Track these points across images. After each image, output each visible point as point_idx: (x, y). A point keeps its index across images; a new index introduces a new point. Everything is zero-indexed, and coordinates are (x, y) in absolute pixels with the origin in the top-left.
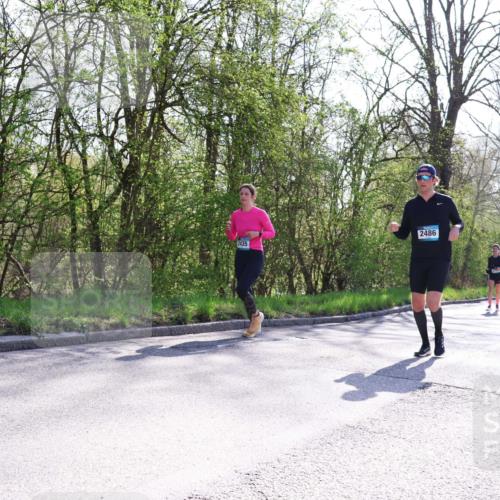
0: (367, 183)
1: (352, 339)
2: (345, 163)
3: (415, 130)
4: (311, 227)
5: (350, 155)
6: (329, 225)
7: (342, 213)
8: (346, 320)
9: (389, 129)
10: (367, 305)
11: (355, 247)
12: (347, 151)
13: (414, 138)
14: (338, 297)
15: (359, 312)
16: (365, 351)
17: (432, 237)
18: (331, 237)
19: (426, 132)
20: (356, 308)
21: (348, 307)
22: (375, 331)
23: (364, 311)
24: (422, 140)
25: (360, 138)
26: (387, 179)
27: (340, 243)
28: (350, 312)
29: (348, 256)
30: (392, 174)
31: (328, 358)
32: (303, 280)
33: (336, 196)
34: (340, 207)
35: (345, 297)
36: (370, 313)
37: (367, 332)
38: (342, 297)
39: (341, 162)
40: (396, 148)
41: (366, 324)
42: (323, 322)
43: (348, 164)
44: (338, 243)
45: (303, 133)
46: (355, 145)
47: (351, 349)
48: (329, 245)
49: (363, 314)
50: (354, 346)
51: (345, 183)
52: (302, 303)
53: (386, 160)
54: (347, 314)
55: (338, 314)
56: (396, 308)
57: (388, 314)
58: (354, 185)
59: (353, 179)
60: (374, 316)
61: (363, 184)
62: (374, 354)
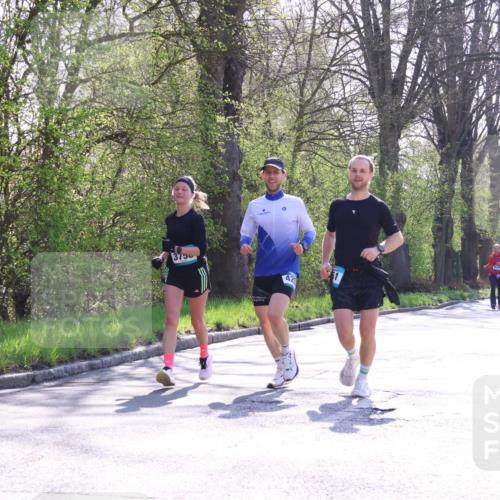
0: (71, 88)
1: (43, 422)
7: (19, 152)
11: (48, 225)
12: (24, 16)
14: (15, 334)
15: (60, 362)
16: (68, 445)
20: (54, 356)
21: (36, 353)
22: (92, 400)
23: (72, 360)
27: (16, 218)
28: (42, 363)
34: (14, 139)
36: (84, 363)
37: (74, 403)
38: (24, 333)
43: (28, 47)
49: (69, 366)
50: (45, 437)
53: (109, 38)
54: (34, 368)
55: (15, 370)
56: (140, 349)
57: (121, 362)
60: (92, 368)
61: (62, 89)
62: (87, 450)
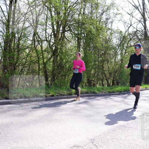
2: (118, 47)
3: (140, 37)
4: (109, 66)
5: (120, 45)
6: (114, 66)
8: (119, 94)
9: (132, 37)
10: (126, 89)
13: (139, 40)
17: (138, 68)
18: (114, 70)
19: (143, 37)
24: (142, 40)
25: (123, 40)
26: (131, 52)
29: (120, 75)
30: (133, 51)
31: (114, 105)
32: (106, 82)
33: (116, 57)
35: (119, 87)
39: (117, 47)
40: (134, 42)
41: (125, 95)
42: (113, 95)
44: (117, 71)
45: (106, 38)
46: (121, 42)
47: (121, 103)
48: (114, 72)
51: (119, 53)
52: (106, 89)
58: (121, 54)
59: (121, 52)
